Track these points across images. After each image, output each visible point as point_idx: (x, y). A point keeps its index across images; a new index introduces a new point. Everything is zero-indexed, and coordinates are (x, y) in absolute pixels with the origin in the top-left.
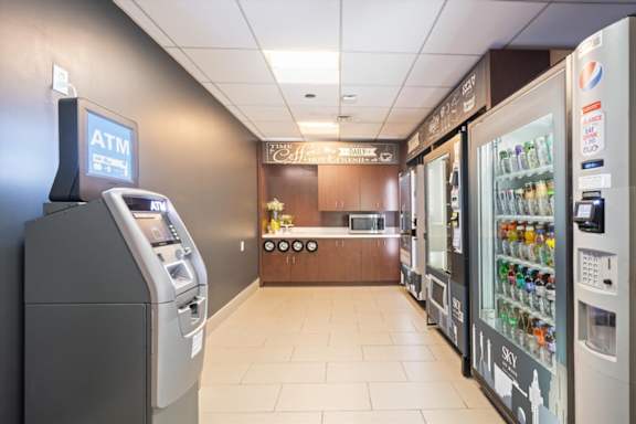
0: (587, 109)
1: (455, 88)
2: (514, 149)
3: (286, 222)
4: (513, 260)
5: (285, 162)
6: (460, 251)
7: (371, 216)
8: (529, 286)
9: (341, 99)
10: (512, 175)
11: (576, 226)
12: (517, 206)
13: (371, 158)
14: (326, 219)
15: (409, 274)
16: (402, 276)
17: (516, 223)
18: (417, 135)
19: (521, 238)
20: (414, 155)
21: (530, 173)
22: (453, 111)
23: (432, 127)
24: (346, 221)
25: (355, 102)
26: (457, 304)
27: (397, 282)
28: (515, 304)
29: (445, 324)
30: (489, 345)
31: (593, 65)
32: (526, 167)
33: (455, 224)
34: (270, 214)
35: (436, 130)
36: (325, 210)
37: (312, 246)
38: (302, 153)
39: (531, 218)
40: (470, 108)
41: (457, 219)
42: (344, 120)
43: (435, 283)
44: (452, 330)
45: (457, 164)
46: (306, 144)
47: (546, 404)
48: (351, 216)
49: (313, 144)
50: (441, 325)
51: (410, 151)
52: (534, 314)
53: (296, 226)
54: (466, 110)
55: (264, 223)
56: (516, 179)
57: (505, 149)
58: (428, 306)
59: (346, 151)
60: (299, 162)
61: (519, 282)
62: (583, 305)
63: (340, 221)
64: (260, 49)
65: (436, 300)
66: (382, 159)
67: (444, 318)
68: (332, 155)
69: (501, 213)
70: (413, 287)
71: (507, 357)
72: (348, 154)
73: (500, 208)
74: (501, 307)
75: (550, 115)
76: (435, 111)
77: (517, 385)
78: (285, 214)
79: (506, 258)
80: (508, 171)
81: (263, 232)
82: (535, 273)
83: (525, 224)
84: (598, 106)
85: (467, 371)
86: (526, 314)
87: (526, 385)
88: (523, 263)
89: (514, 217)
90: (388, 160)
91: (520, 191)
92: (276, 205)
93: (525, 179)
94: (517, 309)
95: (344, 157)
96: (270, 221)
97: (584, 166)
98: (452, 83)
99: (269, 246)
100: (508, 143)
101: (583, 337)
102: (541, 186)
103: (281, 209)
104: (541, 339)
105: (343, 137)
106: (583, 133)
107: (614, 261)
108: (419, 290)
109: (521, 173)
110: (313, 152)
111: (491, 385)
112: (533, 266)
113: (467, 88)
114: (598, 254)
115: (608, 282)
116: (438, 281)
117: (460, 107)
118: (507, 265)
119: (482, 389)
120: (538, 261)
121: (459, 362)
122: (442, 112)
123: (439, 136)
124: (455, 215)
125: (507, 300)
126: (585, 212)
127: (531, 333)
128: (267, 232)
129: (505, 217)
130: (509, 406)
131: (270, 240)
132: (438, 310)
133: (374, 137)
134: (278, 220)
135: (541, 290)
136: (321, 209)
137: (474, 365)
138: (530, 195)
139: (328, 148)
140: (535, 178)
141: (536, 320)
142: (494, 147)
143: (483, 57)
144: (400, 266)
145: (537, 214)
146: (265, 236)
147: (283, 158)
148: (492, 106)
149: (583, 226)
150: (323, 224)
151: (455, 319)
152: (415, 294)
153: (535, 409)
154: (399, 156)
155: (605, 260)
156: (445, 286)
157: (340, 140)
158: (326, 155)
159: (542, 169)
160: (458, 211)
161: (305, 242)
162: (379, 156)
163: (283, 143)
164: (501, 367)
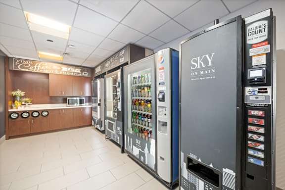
0: (160, 69)
1: (116, 53)
2: (138, 77)
3: (26, 102)
4: (138, 111)
5: (27, 70)
6: (120, 110)
7: (75, 98)
8: (143, 119)
9: (68, 46)
10: (137, 85)
11: (158, 100)
12: (139, 95)
13: (78, 73)
14: (53, 100)
15: (96, 121)
16: (93, 122)
17: (139, 100)
18: (100, 67)
19: (140, 104)
20: (98, 74)
21: (143, 84)
22: (116, 61)
23: (107, 65)
24: (65, 100)
25: (75, 48)
26: (119, 129)
27: (91, 125)
28: (138, 125)
29: (114, 137)
30: (131, 140)
31: (162, 58)
32: (142, 83)
33: (118, 100)
34: (14, 98)
35: (108, 66)
36: (53, 95)
37: (45, 114)
38: (39, 66)
39: (143, 98)
40: (123, 61)
41: (119, 99)
42: (66, 55)
43: (109, 122)
44: (117, 138)
45: (119, 80)
46: (42, 63)
47: (149, 152)
48: (68, 99)
49: (46, 64)
50: (112, 138)
51: (96, 72)
52: (144, 127)
53: (33, 104)
54: (121, 61)
55: (10, 103)
56: (138, 86)
57: (135, 77)
58: (106, 132)
59: (65, 69)
60: (37, 71)
61: (140, 118)
62: (159, 121)
63: (61, 101)
64: (23, 10)
65: (110, 129)
66: (83, 74)
67: (114, 135)
68: (58, 70)
69: (133, 96)
70: (98, 126)
71: (137, 142)
72: (66, 70)
73: (133, 95)
74: (133, 127)
75: (150, 69)
76: (108, 59)
77: (140, 150)
78: (26, 98)
79: (135, 111)
80: (136, 83)
81: (9, 108)
82: (144, 115)
83: (141, 100)
84: (163, 68)
85: (123, 151)
86: (142, 128)
87: (143, 149)
88: (141, 112)
89: (138, 98)
90: (86, 75)
91: (140, 90)
92: (19, 93)
93: (141, 86)
94: (139, 127)
95: (65, 72)
96: (14, 102)
97: (160, 84)
98: (116, 51)
99: (14, 116)
100: (136, 75)
101: (160, 130)
102: (146, 89)
103: (23, 95)
104: (146, 134)
105: (64, 62)
106: (160, 75)
107: (167, 109)
108: (101, 126)
109: (140, 84)
110: (46, 67)
111: (132, 153)
112: (144, 113)
113: (121, 54)
114: (163, 107)
115: (165, 114)
116: (110, 122)
117: (118, 59)
118: (136, 113)
119: (128, 156)
120: (145, 111)
121: (120, 150)
122: (111, 60)
123: (110, 69)
124: (118, 98)
125: (135, 124)
126: (161, 96)
127: (143, 133)
128: (12, 108)
129: (135, 98)
130: (138, 157)
131: (15, 112)
132: (111, 133)
133: (80, 65)
134: (20, 101)
135: (146, 119)
136: (51, 95)
137: (126, 148)
138: (143, 91)
139: (56, 67)
140: (145, 86)
141: (145, 129)
142: (131, 76)
143: (127, 45)
144: (92, 118)
145: (145, 97)
146: (10, 110)
147: (25, 68)
148: (131, 63)
149: (160, 100)
150: (51, 103)
151: (118, 134)
152: (99, 129)
153: (146, 155)
154: (91, 74)
155: (164, 109)
156: (114, 123)
157: (62, 64)
158: (55, 70)
159: (146, 84)
160: (119, 96)
161: (40, 112)
162: (82, 73)
163: (26, 60)
164: (135, 146)
